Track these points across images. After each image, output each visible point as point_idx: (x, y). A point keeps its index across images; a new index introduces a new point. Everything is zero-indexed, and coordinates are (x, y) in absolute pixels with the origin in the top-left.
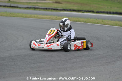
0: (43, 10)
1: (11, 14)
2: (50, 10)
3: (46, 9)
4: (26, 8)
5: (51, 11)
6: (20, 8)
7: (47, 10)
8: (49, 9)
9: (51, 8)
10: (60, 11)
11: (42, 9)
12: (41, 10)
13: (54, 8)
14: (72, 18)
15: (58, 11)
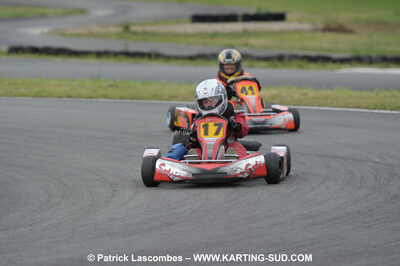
0: (262, 64)
1: (111, 86)
2: (296, 63)
3: (281, 58)
4: (192, 58)
5: (300, 67)
6: (167, 58)
7: (280, 64)
8: (293, 57)
9: (301, 53)
10: (336, 66)
11: (259, 59)
12: (255, 63)
13: (313, 54)
14: (372, 94)
15: (330, 65)
